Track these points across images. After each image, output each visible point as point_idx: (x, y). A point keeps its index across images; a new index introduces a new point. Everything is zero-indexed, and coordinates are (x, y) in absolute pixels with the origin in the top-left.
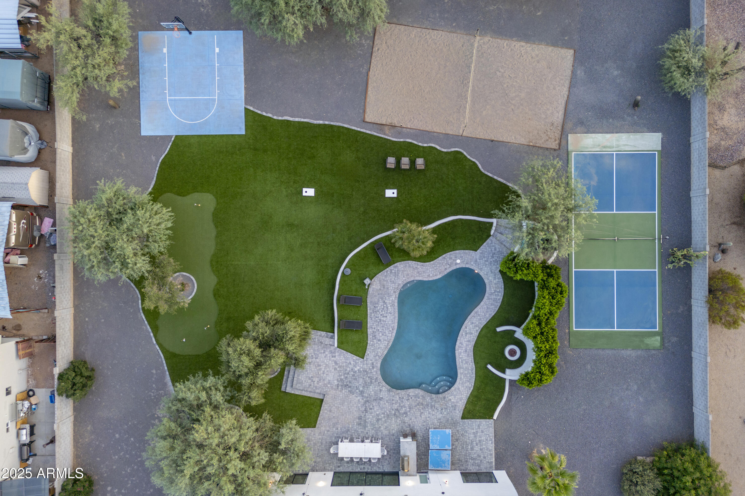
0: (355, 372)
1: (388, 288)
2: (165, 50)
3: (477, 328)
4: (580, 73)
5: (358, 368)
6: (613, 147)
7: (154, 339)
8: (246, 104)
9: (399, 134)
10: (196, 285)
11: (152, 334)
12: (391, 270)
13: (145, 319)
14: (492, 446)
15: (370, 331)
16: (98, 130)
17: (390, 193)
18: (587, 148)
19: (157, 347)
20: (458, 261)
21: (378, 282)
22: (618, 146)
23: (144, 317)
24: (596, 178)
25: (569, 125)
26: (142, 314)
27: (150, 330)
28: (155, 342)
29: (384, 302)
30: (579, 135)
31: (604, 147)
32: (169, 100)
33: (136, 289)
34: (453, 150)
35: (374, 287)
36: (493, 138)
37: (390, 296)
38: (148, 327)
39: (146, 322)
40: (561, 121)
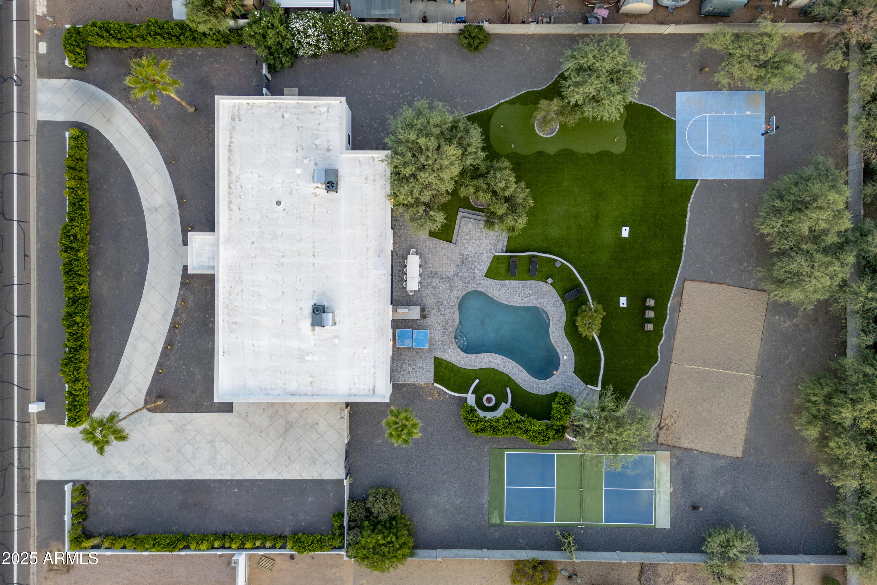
0: (474, 270)
1: (543, 298)
2: (748, 113)
3: (509, 372)
4: (722, 462)
5: (477, 272)
6: (658, 489)
7: (504, 101)
8: (701, 180)
9: (673, 310)
10: (548, 136)
11: (508, 99)
12: (558, 301)
13: (520, 93)
14: (412, 381)
15: (507, 282)
16: (682, 55)
17: (623, 301)
18: (658, 467)
19: (497, 104)
20: (565, 357)
21: (548, 290)
22: (659, 493)
23: (522, 92)
24: (633, 474)
25: (678, 452)
26: (525, 91)
27: (511, 98)
28: (501, 102)
29: (532, 295)
30: (670, 460)
31: (659, 481)
32: (706, 116)
33: (546, 86)
34: (659, 355)
35: (545, 286)
36: (668, 389)
37: (537, 299)
38: (514, 96)
39: (518, 94)
40: (681, 446)
